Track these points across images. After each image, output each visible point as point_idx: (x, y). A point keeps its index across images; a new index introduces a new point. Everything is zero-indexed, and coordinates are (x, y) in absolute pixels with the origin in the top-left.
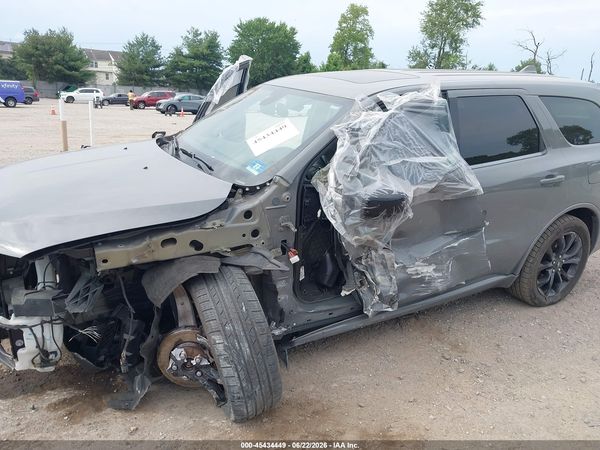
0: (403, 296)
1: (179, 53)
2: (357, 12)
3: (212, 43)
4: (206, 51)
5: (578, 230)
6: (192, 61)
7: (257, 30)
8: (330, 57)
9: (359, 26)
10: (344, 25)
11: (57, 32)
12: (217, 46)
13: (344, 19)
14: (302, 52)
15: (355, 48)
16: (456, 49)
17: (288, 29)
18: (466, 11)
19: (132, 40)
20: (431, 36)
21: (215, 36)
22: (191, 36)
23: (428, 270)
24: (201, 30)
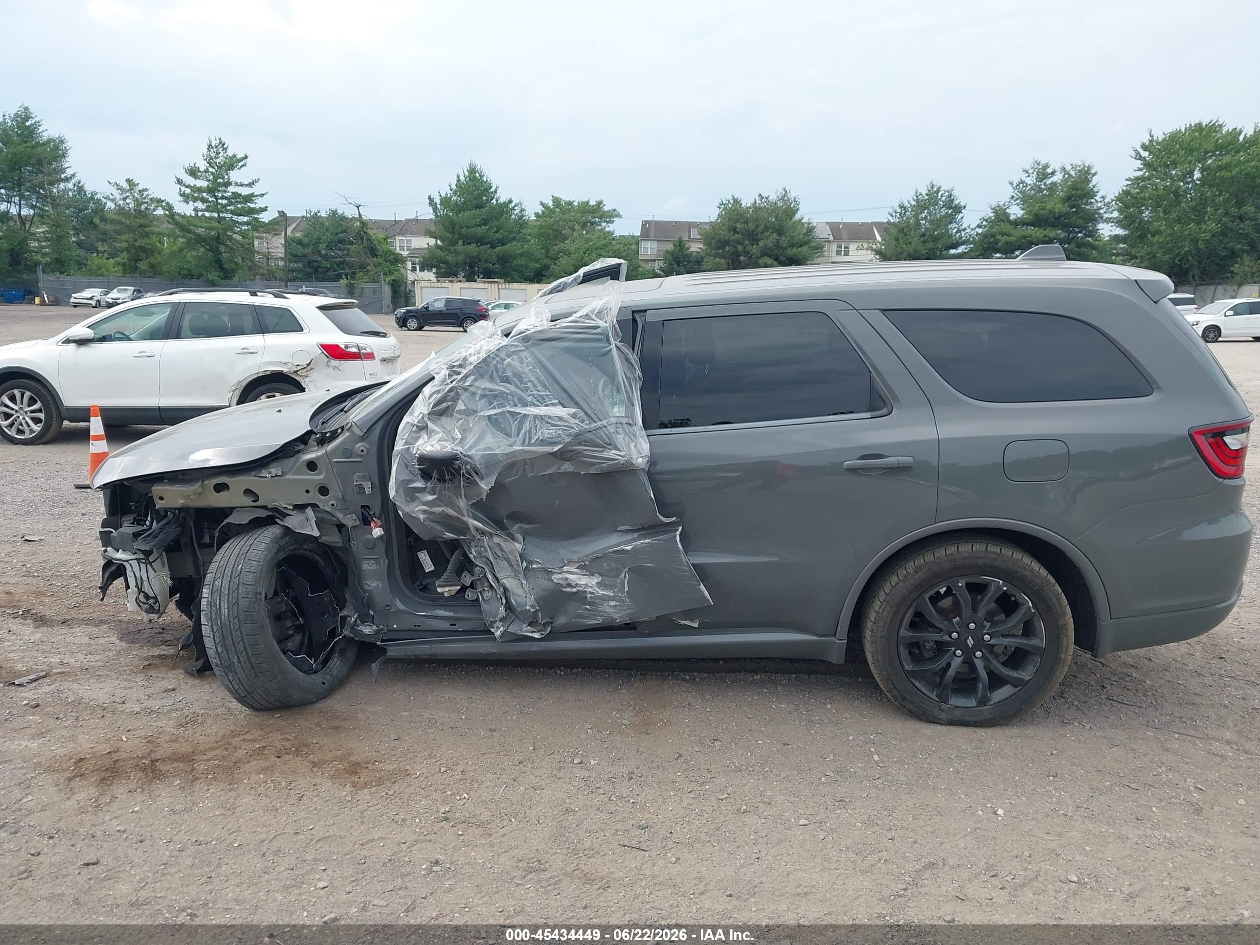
1: (1001, 215)
3: (1079, 189)
4: (1060, 208)
7: (1191, 151)
11: (773, 198)
12: (1091, 194)
19: (908, 198)
21: (1085, 176)
22: (1030, 180)
23: (588, 583)
24: (1055, 165)
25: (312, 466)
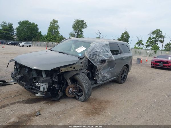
0: (103, 80)
2: (55, 22)
3: (11, 26)
4: (8, 29)
5: (126, 68)
6: (4, 31)
7: (26, 24)
8: (48, 33)
9: (56, 25)
10: (51, 25)
13: (51, 23)
14: (39, 31)
15: (55, 31)
16: (81, 33)
17: (35, 24)
18: (83, 24)
20: (75, 30)
21: (11, 24)
22: (3, 24)
23: (107, 75)
25: (81, 63)
